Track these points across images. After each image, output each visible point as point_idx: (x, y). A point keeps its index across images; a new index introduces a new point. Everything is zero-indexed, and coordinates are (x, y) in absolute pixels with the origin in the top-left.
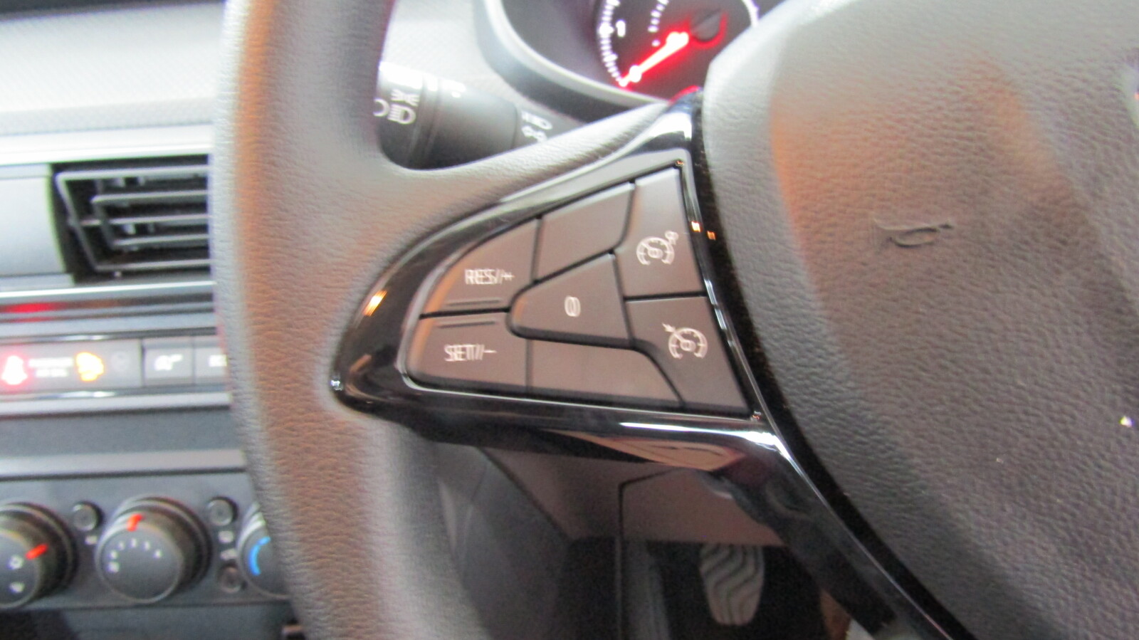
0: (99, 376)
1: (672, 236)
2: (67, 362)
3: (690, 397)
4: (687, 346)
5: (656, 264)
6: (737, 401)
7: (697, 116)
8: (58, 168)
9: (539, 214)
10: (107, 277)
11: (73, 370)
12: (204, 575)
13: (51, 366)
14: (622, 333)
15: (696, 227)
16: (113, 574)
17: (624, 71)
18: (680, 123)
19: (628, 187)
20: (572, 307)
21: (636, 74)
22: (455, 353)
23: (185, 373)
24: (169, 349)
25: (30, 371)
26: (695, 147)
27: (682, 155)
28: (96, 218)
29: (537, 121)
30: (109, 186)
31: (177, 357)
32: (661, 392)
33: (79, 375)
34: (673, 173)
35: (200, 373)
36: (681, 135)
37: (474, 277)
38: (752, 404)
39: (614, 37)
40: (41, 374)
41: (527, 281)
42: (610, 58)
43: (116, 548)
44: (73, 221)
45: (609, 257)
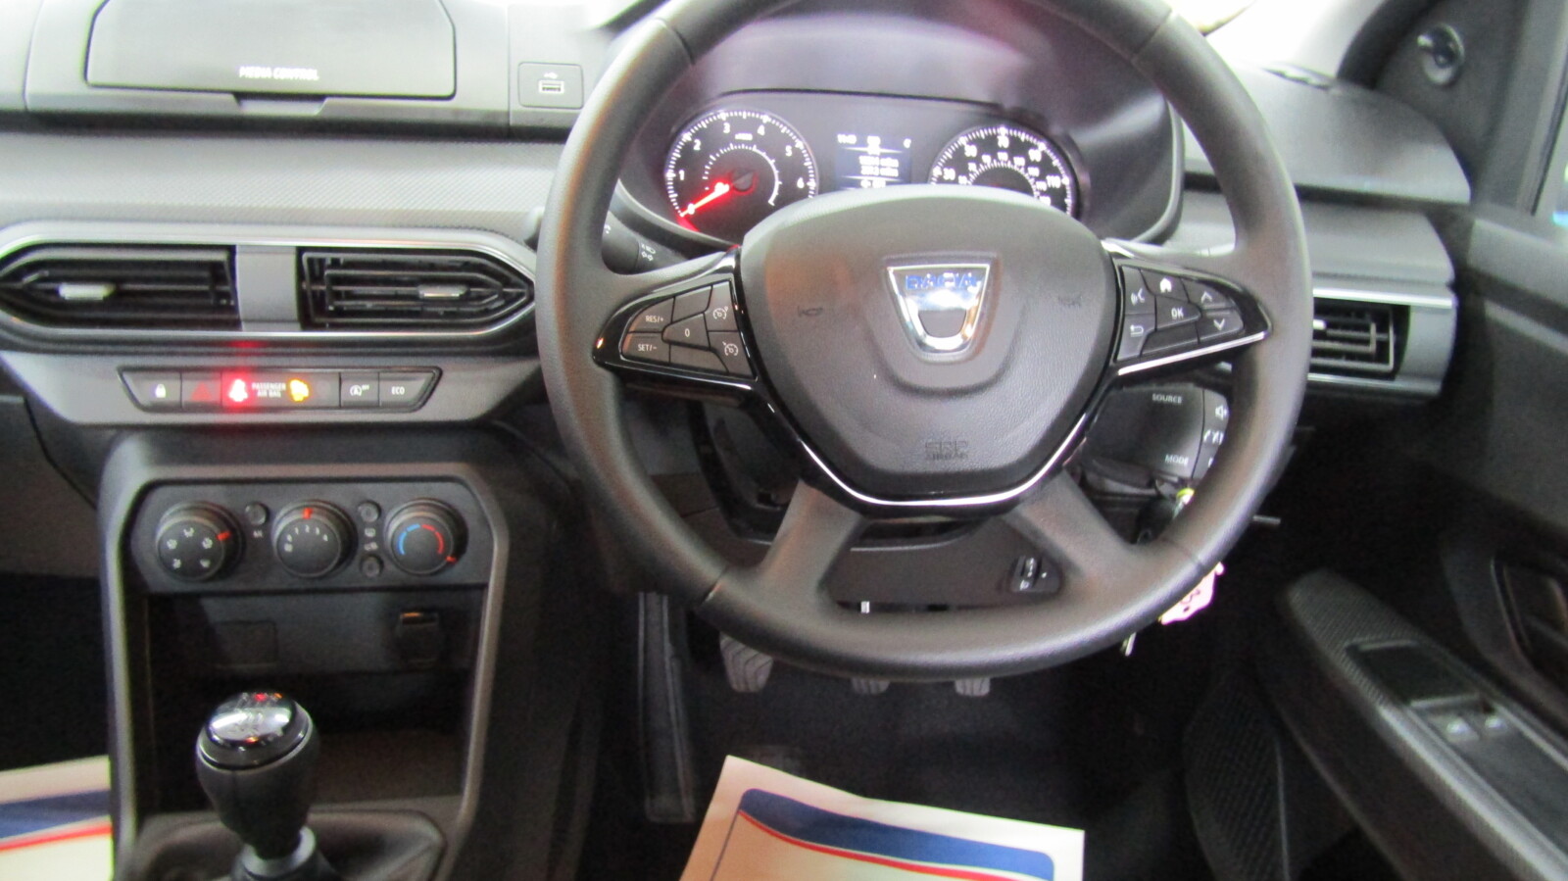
0: (305, 399)
1: (727, 308)
2: (283, 386)
3: (731, 370)
4: (731, 351)
5: (720, 319)
6: (747, 371)
7: (738, 257)
8: (301, 250)
9: (674, 296)
10: (320, 327)
11: (287, 393)
12: (349, 564)
13: (269, 390)
14: (706, 344)
15: (736, 308)
16: (288, 553)
17: (684, 208)
18: (730, 262)
19: (709, 288)
20: (687, 333)
21: (691, 209)
22: (642, 348)
23: (373, 398)
24: (360, 380)
25: (252, 393)
26: (737, 272)
27: (731, 276)
28: (323, 284)
29: (648, 249)
30: (335, 263)
31: (366, 387)
32: (721, 368)
33: (291, 397)
34: (727, 283)
35: (384, 398)
36: (731, 267)
37: (649, 319)
38: (755, 375)
39: (676, 180)
40: (262, 393)
41: (669, 321)
42: (673, 196)
43: (292, 533)
44: (304, 286)
45: (702, 315)
